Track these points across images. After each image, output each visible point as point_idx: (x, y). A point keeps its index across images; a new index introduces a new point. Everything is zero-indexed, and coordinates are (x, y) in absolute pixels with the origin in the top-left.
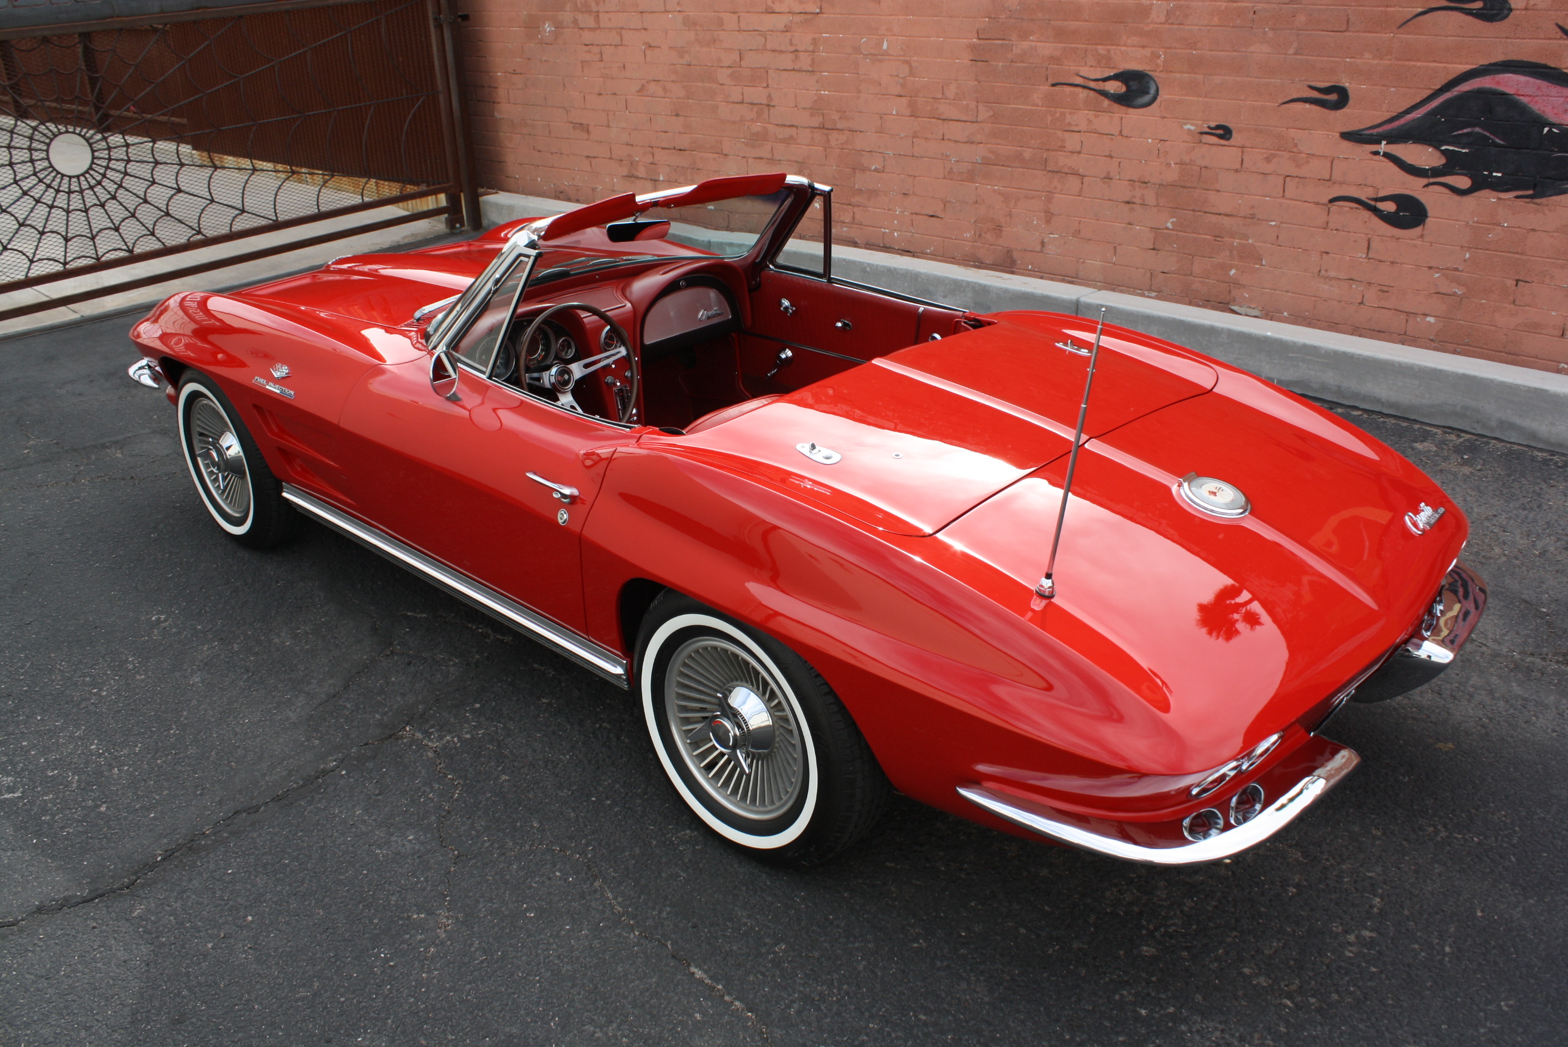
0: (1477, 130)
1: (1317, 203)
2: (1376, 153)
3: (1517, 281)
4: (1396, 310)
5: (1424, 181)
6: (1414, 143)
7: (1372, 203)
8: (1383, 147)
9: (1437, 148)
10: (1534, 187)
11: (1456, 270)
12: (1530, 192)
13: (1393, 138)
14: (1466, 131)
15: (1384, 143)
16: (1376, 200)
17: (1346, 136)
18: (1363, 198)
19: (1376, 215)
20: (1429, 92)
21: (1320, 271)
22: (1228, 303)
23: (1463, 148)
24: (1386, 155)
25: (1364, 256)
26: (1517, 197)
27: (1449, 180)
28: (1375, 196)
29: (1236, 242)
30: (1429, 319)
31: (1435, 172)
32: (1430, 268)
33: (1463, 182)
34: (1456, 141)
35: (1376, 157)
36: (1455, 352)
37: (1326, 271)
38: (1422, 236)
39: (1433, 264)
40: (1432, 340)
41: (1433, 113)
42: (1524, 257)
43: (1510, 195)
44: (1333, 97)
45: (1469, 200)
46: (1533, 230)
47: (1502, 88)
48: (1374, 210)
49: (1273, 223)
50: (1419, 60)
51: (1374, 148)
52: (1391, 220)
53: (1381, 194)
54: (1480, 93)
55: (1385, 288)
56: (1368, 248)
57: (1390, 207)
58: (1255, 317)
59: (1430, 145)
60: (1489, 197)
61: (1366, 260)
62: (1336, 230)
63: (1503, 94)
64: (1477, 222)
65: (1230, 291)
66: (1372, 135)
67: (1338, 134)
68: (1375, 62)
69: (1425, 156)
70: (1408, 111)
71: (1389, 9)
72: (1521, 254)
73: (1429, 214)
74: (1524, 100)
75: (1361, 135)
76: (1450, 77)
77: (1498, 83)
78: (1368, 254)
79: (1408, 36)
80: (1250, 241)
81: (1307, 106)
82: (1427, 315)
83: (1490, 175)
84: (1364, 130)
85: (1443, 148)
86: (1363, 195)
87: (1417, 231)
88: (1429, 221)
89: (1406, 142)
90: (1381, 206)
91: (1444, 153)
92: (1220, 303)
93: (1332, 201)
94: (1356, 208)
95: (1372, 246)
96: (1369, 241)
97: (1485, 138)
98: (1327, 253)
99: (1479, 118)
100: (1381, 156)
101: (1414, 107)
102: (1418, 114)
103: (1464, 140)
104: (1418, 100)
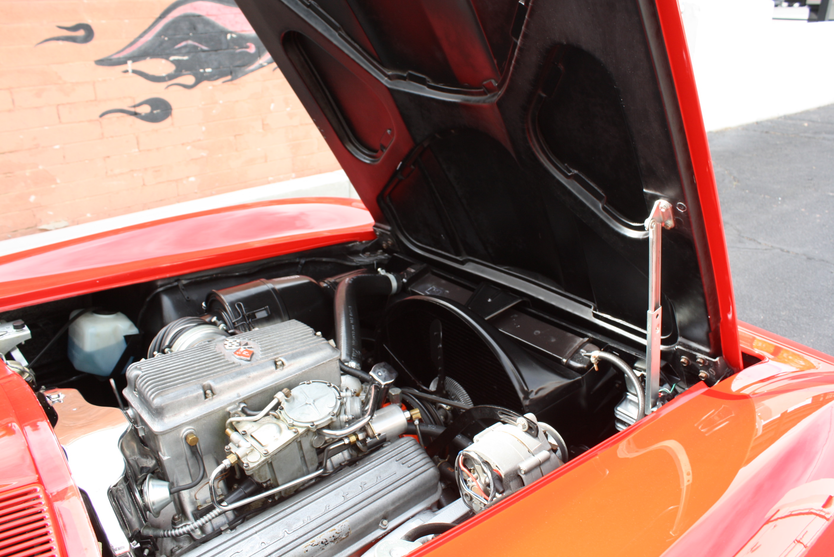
0: (190, 42)
1: (90, 121)
2: (126, 72)
3: (235, 136)
4: (168, 181)
5: (164, 85)
6: (151, 58)
7: (133, 110)
8: (130, 65)
9: (167, 59)
10: (231, 73)
11: (199, 140)
12: (229, 77)
13: (137, 57)
14: (183, 44)
15: (130, 62)
16: (135, 106)
17: (101, 62)
18: (126, 108)
19: (138, 117)
20: (152, 20)
21: (106, 173)
22: (36, 226)
23: (184, 56)
24: (135, 72)
25: (137, 150)
26: (224, 82)
27: (180, 80)
28: (133, 104)
29: (28, 173)
30: (192, 179)
31: (171, 77)
32: (183, 144)
33: (189, 79)
34: (179, 52)
35: (126, 74)
36: (212, 195)
37: (111, 171)
38: (173, 124)
39: (185, 142)
40: (196, 193)
41: (159, 35)
42: (237, 119)
43: (218, 82)
44: (81, 33)
45: (196, 91)
46: (236, 101)
47: (198, 12)
48: (135, 114)
49: (57, 147)
51: (123, 68)
52: (151, 118)
53: (138, 101)
54: (186, 17)
55: (156, 169)
56: (138, 143)
57: (145, 109)
58: (65, 227)
59: (163, 58)
60: (206, 85)
61: (139, 153)
62: (112, 137)
63: (199, 16)
64: (204, 105)
65: (34, 216)
66: (119, 58)
67: (93, 64)
69: (160, 66)
70: (141, 36)
72: (233, 118)
73: (175, 106)
74: (212, 19)
75: (111, 60)
76: (164, 8)
77: (195, 9)
78: (138, 148)
80: (41, 167)
81: (61, 43)
82: (188, 177)
83: (205, 72)
84: (112, 55)
85: (172, 58)
86: (124, 105)
87: (168, 121)
88: (174, 112)
89: (145, 59)
90: (139, 110)
91: (173, 62)
92: (28, 228)
93: (102, 116)
94: (122, 117)
95: (141, 141)
96: (137, 138)
97: (195, 47)
98: (108, 157)
99: (188, 34)
100: (130, 73)
101: (145, 32)
102: (149, 37)
103: (184, 51)
104: (146, 27)
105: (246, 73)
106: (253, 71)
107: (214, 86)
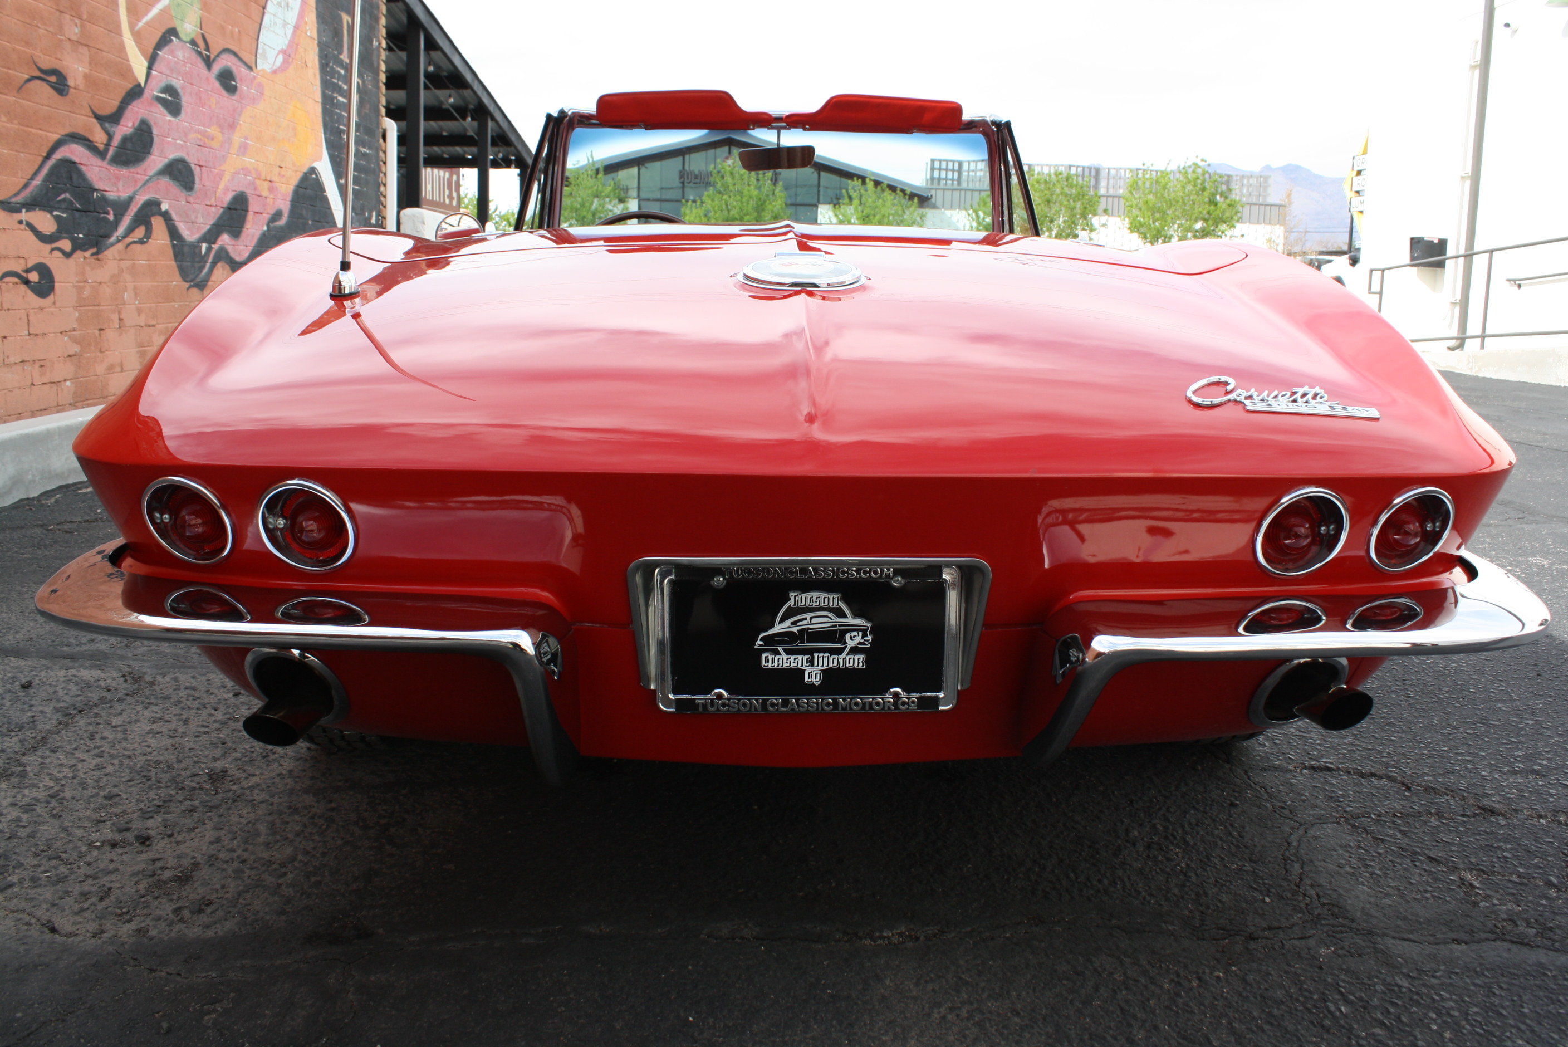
0: (68, 196)
2: (21, 222)
3: (100, 331)
4: (51, 383)
5: (48, 247)
6: (40, 210)
7: (25, 275)
8: (24, 215)
9: (51, 213)
10: (97, 245)
11: (74, 330)
12: (96, 250)
13: (31, 205)
14: (62, 197)
15: (24, 210)
16: (27, 271)
17: (2, 205)
18: (20, 271)
19: (29, 287)
20: (40, 159)
23: (63, 213)
24: (27, 224)
25: (27, 333)
26: (92, 255)
27: (60, 244)
28: (25, 268)
30: (68, 383)
31: (54, 238)
32: (61, 333)
33: (66, 245)
34: (59, 206)
35: (20, 227)
37: (8, 357)
38: (54, 303)
39: (63, 329)
40: (71, 403)
41: (46, 179)
42: (101, 308)
43: (88, 254)
45: (71, 261)
46: (100, 283)
47: (74, 159)
48: (27, 282)
50: (32, 127)
51: (17, 216)
52: (38, 291)
53: (29, 265)
54: (64, 162)
55: (42, 363)
56: (28, 324)
57: (35, 277)
59: (47, 211)
60: (79, 256)
61: (28, 337)
63: (74, 163)
64: (78, 282)
66: (16, 203)
68: (9, 125)
69: (45, 221)
70: (32, 178)
71: (10, 72)
72: (98, 305)
73: (57, 279)
74: (83, 168)
75: (9, 203)
76: (50, 145)
77: (72, 153)
78: (29, 330)
79: (24, 102)
82: (65, 380)
83: (79, 238)
84: (10, 198)
85: (55, 213)
86: (18, 267)
87: (51, 298)
88: (56, 287)
89: (34, 210)
90: (30, 277)
91: (56, 218)
93: (2, 278)
94: (16, 283)
95: (31, 318)
96: (28, 315)
97: (71, 203)
98: (5, 337)
99: (66, 185)
100: (23, 226)
101: (36, 173)
102: (38, 181)
103: (64, 206)
104: (36, 167)
105: (107, 248)
106: (112, 245)
107: (85, 258)
